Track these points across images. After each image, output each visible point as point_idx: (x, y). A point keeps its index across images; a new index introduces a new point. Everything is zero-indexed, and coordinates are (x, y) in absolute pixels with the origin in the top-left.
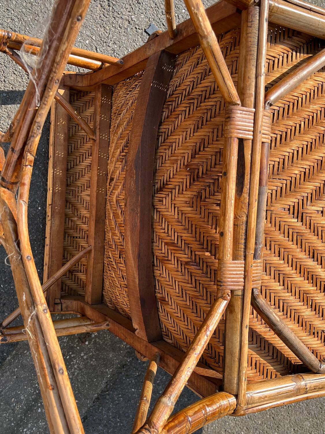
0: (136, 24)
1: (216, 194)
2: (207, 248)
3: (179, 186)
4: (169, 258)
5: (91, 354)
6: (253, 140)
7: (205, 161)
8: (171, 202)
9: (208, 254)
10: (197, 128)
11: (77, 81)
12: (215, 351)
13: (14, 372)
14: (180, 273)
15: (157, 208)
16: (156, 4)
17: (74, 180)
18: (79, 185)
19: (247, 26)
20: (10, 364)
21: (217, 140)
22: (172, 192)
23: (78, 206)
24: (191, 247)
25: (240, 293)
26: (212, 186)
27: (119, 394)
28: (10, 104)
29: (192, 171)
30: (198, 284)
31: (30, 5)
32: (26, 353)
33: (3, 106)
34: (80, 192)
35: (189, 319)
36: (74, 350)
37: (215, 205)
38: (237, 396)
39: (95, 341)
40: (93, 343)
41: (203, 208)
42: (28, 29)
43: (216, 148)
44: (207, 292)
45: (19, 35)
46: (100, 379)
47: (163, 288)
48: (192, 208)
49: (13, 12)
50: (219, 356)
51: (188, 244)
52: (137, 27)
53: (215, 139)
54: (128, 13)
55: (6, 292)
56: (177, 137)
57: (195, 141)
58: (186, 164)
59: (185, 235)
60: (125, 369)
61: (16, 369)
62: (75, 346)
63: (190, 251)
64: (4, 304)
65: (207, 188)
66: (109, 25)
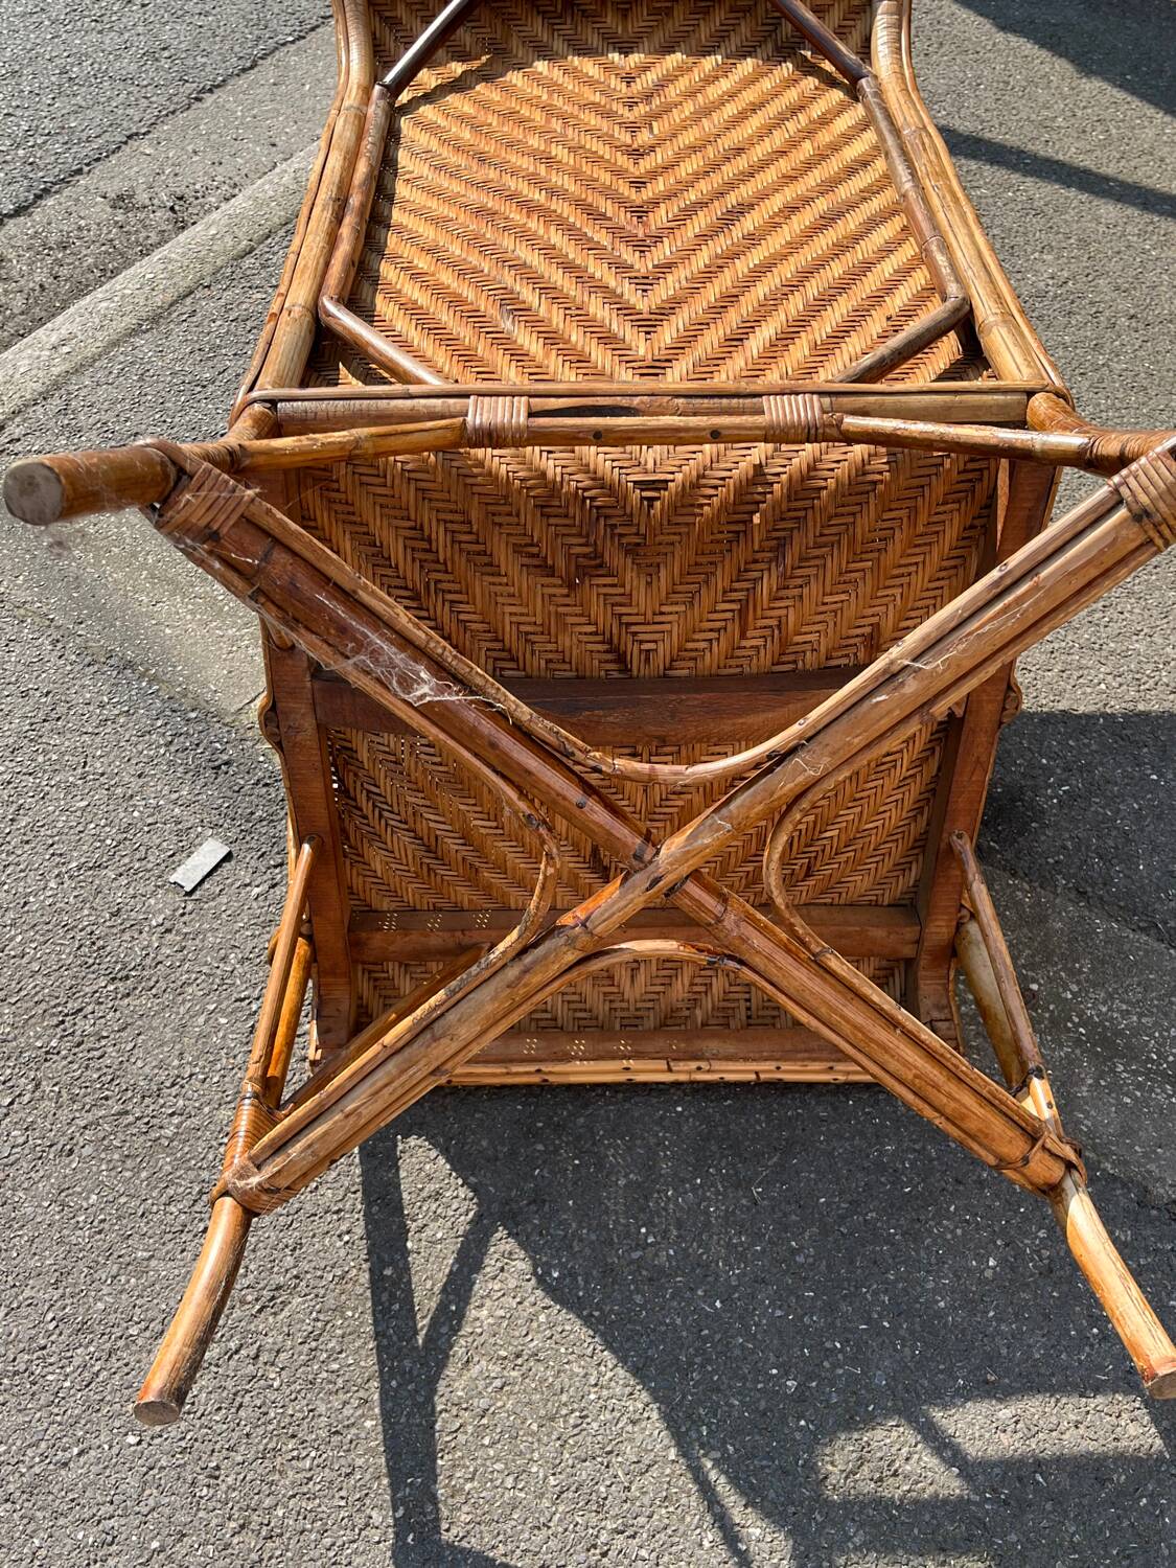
0: (173, 915)
1: (628, 511)
2: (744, 522)
3: (613, 605)
4: (774, 622)
5: (1062, 974)
6: (531, 396)
7: (559, 541)
8: (649, 624)
9: (756, 519)
10: (492, 568)
11: (336, 1014)
12: (958, 482)
13: (1145, 1155)
14: (806, 591)
15: (665, 669)
16: (121, 875)
17: (594, 1023)
18: (607, 1008)
19: (315, 419)
20: (1126, 1163)
21: (518, 515)
22: (629, 625)
23: (663, 1006)
24: (746, 563)
25: (826, 400)
26: (612, 521)
27: (1159, 898)
28: (400, 1194)
29: (584, 572)
30: (824, 539)
31: (129, 1162)
32: (1087, 1127)
33: (406, 1212)
34: (625, 1005)
35: (903, 562)
36: (1059, 1015)
37: (652, 512)
38: (1030, 393)
39: (1024, 966)
40: (1033, 971)
41: (660, 538)
42: (193, 1162)
43: (534, 515)
44: (836, 515)
45: (250, 1073)
46: (1126, 947)
47: (844, 643)
48: (661, 565)
49: (150, 1201)
50: (965, 471)
51: (739, 571)
52: (181, 911)
53: (514, 520)
54: (144, 934)
55: (923, 1180)
56: (507, 619)
57: (517, 568)
58: (565, 591)
59: (721, 581)
60: (1089, 889)
61: (1137, 1148)
62: (1047, 1015)
63: (753, 566)
64: (958, 1182)
65: (618, 531)
66: (178, 974)
